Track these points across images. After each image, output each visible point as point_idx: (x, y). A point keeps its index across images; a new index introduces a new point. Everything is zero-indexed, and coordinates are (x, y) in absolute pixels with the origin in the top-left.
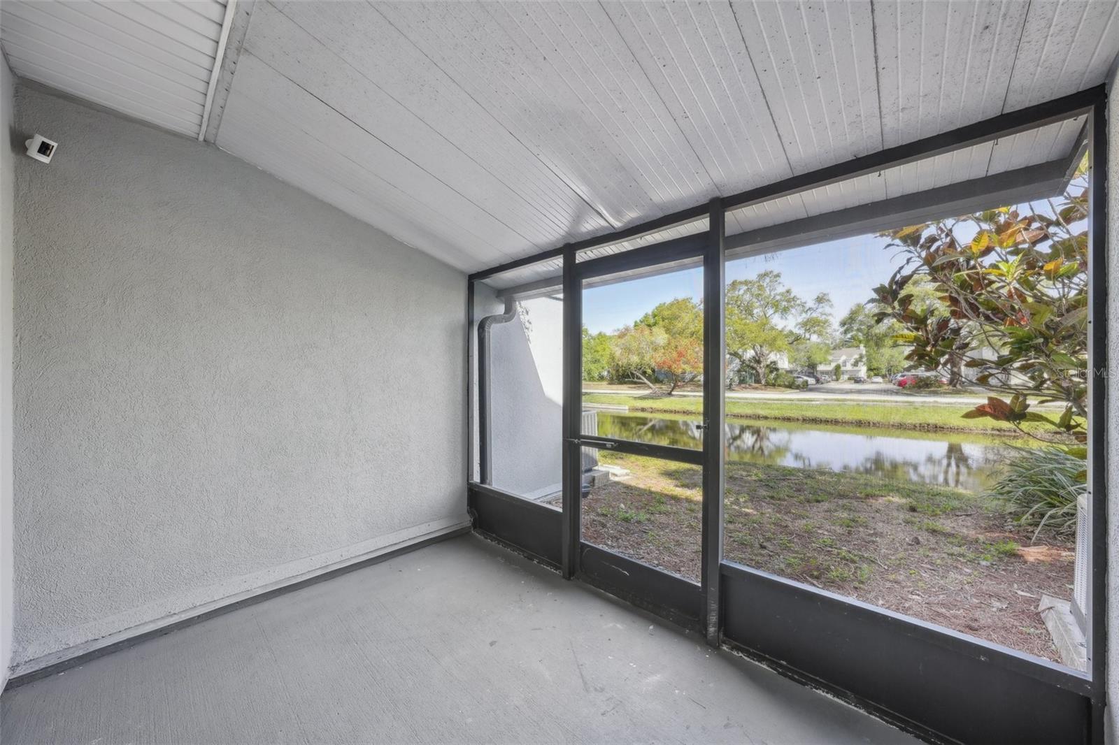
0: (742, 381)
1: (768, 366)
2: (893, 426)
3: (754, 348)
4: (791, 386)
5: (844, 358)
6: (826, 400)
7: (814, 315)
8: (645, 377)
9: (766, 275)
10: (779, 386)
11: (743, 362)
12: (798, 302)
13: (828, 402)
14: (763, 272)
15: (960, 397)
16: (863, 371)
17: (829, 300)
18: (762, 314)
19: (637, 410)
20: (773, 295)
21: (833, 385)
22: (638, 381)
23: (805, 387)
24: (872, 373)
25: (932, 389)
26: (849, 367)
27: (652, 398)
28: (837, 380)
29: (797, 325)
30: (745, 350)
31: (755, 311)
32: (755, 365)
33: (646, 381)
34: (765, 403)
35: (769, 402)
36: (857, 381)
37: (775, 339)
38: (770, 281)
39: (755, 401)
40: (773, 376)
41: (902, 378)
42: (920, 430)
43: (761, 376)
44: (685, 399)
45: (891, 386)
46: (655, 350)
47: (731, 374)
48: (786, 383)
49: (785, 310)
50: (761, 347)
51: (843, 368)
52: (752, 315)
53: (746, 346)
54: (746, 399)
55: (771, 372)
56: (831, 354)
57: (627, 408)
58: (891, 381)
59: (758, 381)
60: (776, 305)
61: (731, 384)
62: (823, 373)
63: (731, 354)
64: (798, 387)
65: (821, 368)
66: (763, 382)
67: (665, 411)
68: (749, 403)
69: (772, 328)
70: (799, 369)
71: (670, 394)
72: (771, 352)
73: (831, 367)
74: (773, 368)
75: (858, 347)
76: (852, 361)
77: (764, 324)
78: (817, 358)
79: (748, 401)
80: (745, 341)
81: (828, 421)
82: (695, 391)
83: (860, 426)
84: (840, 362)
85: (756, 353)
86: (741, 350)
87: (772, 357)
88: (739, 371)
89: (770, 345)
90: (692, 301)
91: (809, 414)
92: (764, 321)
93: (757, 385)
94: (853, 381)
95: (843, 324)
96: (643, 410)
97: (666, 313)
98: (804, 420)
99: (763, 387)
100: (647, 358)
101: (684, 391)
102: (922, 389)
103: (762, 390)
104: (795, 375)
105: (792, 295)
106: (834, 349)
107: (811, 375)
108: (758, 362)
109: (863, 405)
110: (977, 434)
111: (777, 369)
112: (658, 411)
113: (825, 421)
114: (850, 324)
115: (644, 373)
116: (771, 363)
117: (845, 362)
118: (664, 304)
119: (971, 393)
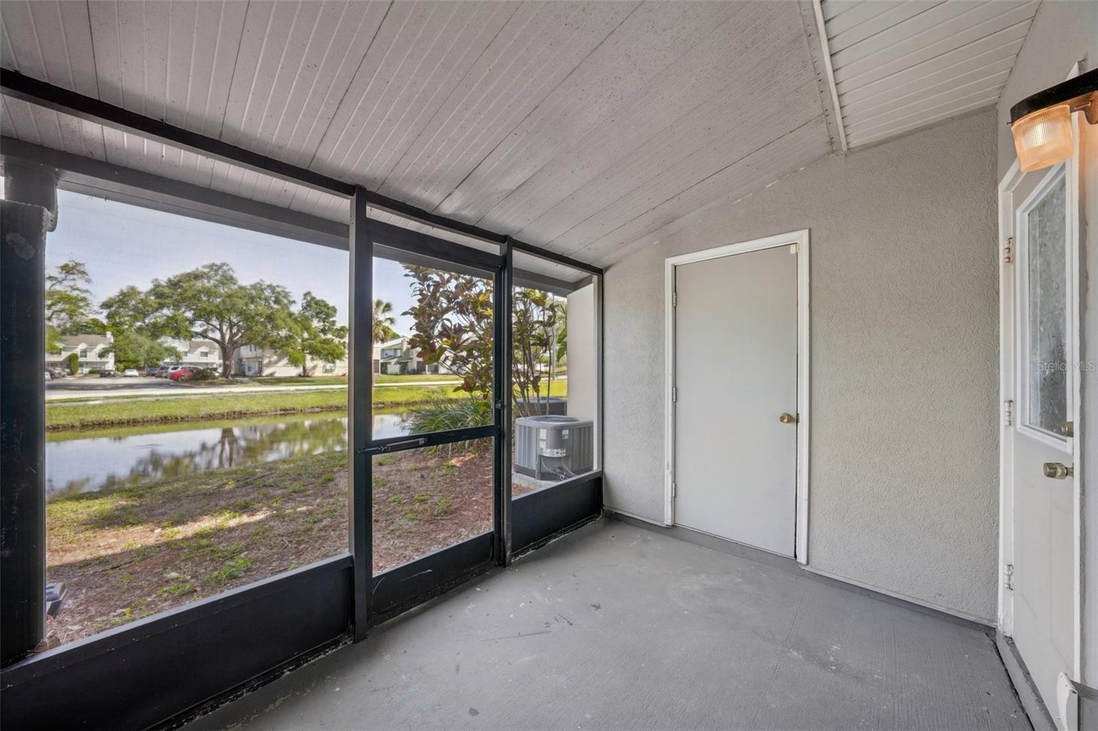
2: (202, 417)
5: (82, 346)
6: (108, 398)
15: (236, 387)
16: (110, 363)
24: (122, 366)
25: (210, 381)
26: (91, 358)
28: (73, 373)
36: (104, 374)
41: (174, 371)
42: (228, 419)
45: (155, 379)
51: (81, 360)
56: (61, 341)
58: (154, 375)
73: (62, 358)
76: (97, 351)
81: (123, 423)
83: (166, 423)
84: (78, 351)
94: (99, 375)
102: (200, 381)
106: (64, 334)
109: (164, 401)
110: (271, 415)
113: (119, 423)
117: (84, 353)
119: (242, 383)
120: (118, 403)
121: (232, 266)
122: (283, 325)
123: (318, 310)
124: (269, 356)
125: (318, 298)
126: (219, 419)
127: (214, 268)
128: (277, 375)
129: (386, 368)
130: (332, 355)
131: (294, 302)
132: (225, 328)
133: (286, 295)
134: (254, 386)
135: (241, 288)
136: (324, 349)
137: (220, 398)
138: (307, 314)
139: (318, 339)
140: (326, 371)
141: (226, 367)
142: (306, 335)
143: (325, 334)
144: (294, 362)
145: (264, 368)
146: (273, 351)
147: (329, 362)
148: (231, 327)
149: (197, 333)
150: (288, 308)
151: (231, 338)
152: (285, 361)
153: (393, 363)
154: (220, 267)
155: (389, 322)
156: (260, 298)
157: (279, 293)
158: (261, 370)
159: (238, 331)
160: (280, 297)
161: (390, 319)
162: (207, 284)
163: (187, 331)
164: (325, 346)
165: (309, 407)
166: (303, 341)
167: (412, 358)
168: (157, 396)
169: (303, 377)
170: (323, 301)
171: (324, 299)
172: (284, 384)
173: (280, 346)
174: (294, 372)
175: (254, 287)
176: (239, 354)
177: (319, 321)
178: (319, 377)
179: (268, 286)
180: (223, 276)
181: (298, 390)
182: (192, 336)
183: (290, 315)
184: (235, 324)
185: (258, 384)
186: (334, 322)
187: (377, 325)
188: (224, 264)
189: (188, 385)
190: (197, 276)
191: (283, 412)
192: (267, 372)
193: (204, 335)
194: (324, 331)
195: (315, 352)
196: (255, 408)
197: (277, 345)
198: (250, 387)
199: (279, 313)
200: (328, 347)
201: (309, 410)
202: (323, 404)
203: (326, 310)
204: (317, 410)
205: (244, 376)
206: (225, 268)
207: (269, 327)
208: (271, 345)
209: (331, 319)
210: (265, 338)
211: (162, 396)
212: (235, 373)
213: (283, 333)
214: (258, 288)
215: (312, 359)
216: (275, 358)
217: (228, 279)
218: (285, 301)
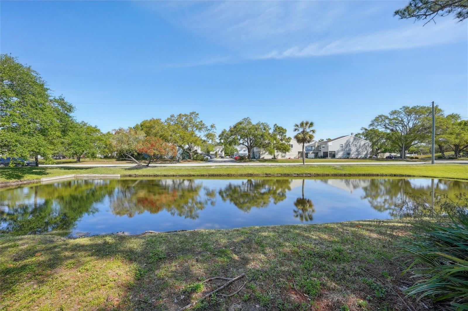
0: (183, 158)
1: (194, 152)
3: (188, 145)
4: (202, 160)
5: (218, 149)
6: (216, 166)
7: (210, 132)
8: (133, 157)
9: (193, 113)
10: (198, 160)
11: (184, 150)
12: (205, 126)
13: (217, 167)
14: (192, 112)
15: (251, 163)
16: (223, 154)
17: (215, 127)
18: (191, 130)
19: (126, 176)
20: (196, 122)
21: (215, 159)
22: (128, 159)
23: (207, 161)
24: (226, 155)
26: (220, 153)
27: (137, 169)
28: (216, 157)
29: (204, 135)
30: (185, 145)
31: (189, 128)
32: (189, 152)
33: (133, 159)
34: (193, 168)
35: (195, 168)
37: (196, 141)
38: (195, 116)
39: (189, 168)
40: (195, 156)
41: (236, 156)
43: (191, 156)
44: (156, 168)
45: (231, 159)
46: (138, 142)
47: (179, 156)
48: (201, 159)
49: (200, 129)
50: (191, 143)
51: (218, 153)
52: (187, 130)
53: (185, 143)
54: (185, 167)
55: (195, 154)
56: (214, 148)
57: (119, 175)
58: (232, 158)
59: (190, 158)
60: (197, 127)
61: (179, 160)
62: (212, 154)
63: (179, 146)
64: (205, 161)
65: (211, 153)
66: (192, 159)
67: (144, 176)
68: (186, 169)
69: (195, 136)
70: (204, 153)
71: (148, 166)
72: (195, 146)
73: (214, 153)
74: (196, 152)
75: (222, 146)
76: (221, 150)
77: (192, 134)
78: (210, 149)
79: (186, 168)
80: (185, 140)
82: (162, 164)
85: (189, 146)
86: (183, 145)
87: (195, 148)
88: (182, 154)
89: (194, 143)
90: (161, 120)
91: (211, 172)
92: (193, 132)
93: (189, 160)
94: (221, 158)
95: (220, 136)
96: (130, 176)
97: (148, 125)
98: (209, 175)
99: (192, 161)
100: (133, 147)
101: (157, 164)
103: (192, 162)
104: (203, 155)
105: (203, 123)
106: (215, 146)
107: (208, 155)
108: (190, 150)
110: (261, 176)
111: (197, 153)
112: (139, 176)
114: (222, 136)
115: (132, 155)
116: (195, 150)
117: (218, 151)
118: (147, 120)
119: (254, 161)
120: (217, 168)
121: (250, 118)
122: (267, 138)
123: (279, 131)
124: (262, 151)
125: (279, 126)
126: (244, 176)
127: (245, 119)
128: (265, 158)
129: (307, 155)
130: (285, 150)
131: (270, 129)
132: (249, 141)
133: (268, 126)
134: (257, 163)
135: (253, 125)
136: (282, 147)
137: (245, 168)
138: (275, 133)
139: (279, 143)
140: (282, 157)
141: (249, 155)
142: (275, 142)
143: (282, 141)
144: (271, 153)
145: (261, 156)
146: (263, 149)
147: (284, 153)
148: (250, 141)
149: (241, 143)
150: (268, 131)
151: (250, 145)
152: (267, 153)
153: (310, 153)
154: (247, 119)
155: (312, 132)
156: (259, 128)
157: (265, 126)
158: (260, 157)
159: (253, 142)
160: (265, 127)
161: (312, 131)
162: (243, 125)
163: (238, 143)
164: (282, 146)
165: (276, 173)
166: (274, 144)
167: (320, 151)
168: (228, 166)
169: (274, 159)
170: (281, 127)
171: (282, 126)
172: (267, 162)
173: (265, 146)
174: (270, 157)
175: (257, 125)
176: (253, 150)
177: (280, 136)
178: (280, 159)
179: (262, 124)
180: (248, 122)
181: (272, 165)
182: (239, 145)
183: (269, 134)
184: (252, 139)
185: (258, 162)
186: (285, 135)
187: (306, 134)
188: (248, 118)
189: (238, 161)
190: (240, 123)
191: (266, 175)
192: (262, 157)
193: (243, 144)
194: (281, 140)
195: (278, 149)
196: (256, 172)
197: (265, 147)
198: (256, 163)
199: (265, 134)
200: (283, 146)
201: (276, 175)
202: (281, 172)
203: (282, 131)
204: (280, 175)
205: (255, 158)
206: (248, 119)
207: (262, 139)
208: (263, 147)
209: (284, 135)
210: (260, 144)
211: (229, 166)
212: (252, 157)
213: (267, 141)
214: (258, 124)
215: (277, 152)
216: (264, 152)
217: (250, 123)
218: (267, 129)
